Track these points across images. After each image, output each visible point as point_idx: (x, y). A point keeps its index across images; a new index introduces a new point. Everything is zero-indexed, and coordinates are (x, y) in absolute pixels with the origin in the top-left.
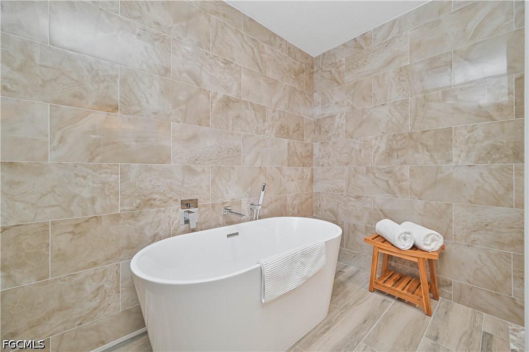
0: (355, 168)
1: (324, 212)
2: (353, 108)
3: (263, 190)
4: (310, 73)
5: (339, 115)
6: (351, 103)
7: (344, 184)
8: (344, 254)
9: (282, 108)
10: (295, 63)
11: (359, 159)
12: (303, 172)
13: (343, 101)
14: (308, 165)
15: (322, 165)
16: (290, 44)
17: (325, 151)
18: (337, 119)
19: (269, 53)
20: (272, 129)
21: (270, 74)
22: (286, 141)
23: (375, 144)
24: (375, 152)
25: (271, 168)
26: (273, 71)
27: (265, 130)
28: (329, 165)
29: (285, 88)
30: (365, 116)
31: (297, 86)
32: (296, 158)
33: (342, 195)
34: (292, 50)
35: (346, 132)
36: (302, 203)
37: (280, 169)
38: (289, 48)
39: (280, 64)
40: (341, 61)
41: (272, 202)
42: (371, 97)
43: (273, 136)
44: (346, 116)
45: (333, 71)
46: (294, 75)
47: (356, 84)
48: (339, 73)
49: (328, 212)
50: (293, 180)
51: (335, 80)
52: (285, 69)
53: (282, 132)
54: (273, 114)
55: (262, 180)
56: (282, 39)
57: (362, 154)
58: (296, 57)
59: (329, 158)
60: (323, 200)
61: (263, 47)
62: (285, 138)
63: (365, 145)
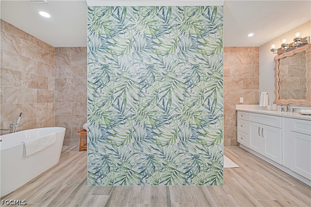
0: (76, 103)
1: (60, 124)
2: (75, 77)
3: (20, 116)
4: (52, 55)
5: (68, 79)
6: (74, 75)
7: (71, 110)
8: (71, 142)
9: (33, 72)
10: (41, 50)
11: (78, 99)
12: (47, 105)
13: (70, 73)
14: (51, 102)
15: (60, 102)
16: (38, 40)
17: (61, 95)
18: (67, 80)
19: (24, 44)
20: (26, 84)
21: (24, 54)
22: (36, 90)
23: (84, 94)
24: (84, 97)
25: (25, 104)
26: (26, 53)
27: (21, 84)
28: (63, 102)
29: (35, 63)
30: (80, 82)
31: (43, 61)
32: (43, 99)
33: (70, 115)
34: (40, 43)
35: (72, 87)
36: (47, 121)
37: (32, 105)
38: (38, 42)
39: (31, 49)
40: (69, 54)
41: (26, 122)
42: (82, 74)
43: (27, 87)
44: (72, 80)
45: (65, 58)
46: (41, 55)
47: (76, 67)
48: (68, 60)
49: (63, 124)
50: (40, 110)
51: (67, 62)
52: (35, 52)
53: (33, 85)
54: (27, 76)
55: (19, 111)
56: (33, 37)
57: (79, 98)
58: (42, 46)
59: (63, 98)
60: (60, 119)
61: (19, 40)
62: (35, 88)
63: (80, 94)
